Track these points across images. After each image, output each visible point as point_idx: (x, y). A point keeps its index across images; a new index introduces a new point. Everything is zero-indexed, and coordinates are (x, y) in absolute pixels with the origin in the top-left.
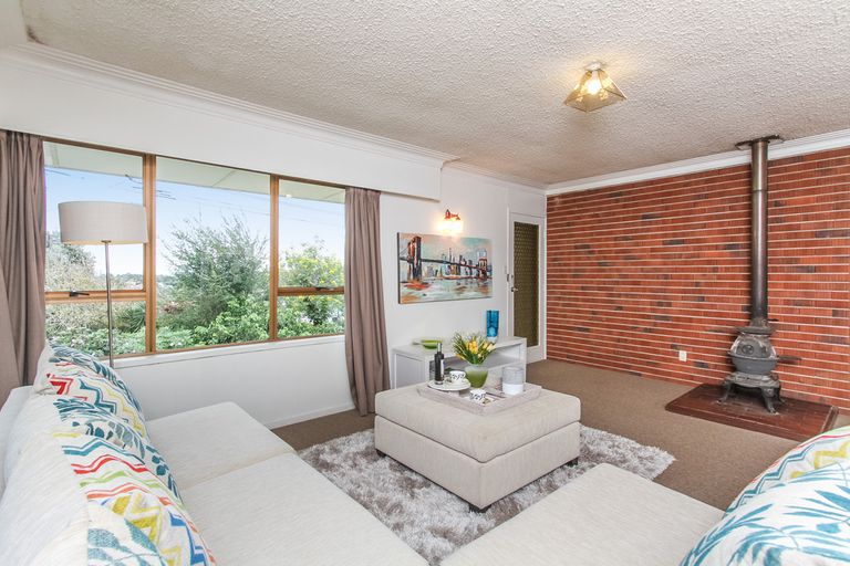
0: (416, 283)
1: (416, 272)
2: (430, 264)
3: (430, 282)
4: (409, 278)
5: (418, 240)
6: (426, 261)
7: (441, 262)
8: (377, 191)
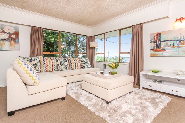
0: (158, 49)
1: (158, 46)
2: (166, 42)
3: (166, 49)
4: (154, 48)
5: (159, 34)
6: (164, 41)
7: (174, 40)
8: (141, 24)
